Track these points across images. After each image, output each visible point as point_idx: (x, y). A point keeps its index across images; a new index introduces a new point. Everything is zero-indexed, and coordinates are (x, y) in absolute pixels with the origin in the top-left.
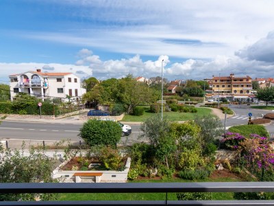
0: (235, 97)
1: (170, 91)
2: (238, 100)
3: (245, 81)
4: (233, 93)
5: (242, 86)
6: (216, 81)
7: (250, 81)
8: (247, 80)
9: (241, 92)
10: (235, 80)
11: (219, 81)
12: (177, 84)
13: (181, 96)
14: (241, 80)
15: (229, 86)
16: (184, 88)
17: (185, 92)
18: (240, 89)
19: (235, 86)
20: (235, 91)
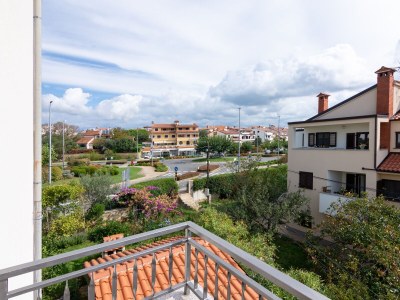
0: (180, 150)
1: (83, 145)
2: (183, 153)
3: (191, 130)
4: (178, 144)
5: (189, 136)
6: (157, 130)
7: (197, 130)
8: (194, 129)
9: (188, 143)
10: (180, 129)
11: (159, 130)
12: (96, 134)
13: (102, 153)
14: (187, 129)
15: (173, 136)
16: (108, 140)
17: (109, 146)
18: (186, 139)
19: (180, 136)
20: (181, 143)
